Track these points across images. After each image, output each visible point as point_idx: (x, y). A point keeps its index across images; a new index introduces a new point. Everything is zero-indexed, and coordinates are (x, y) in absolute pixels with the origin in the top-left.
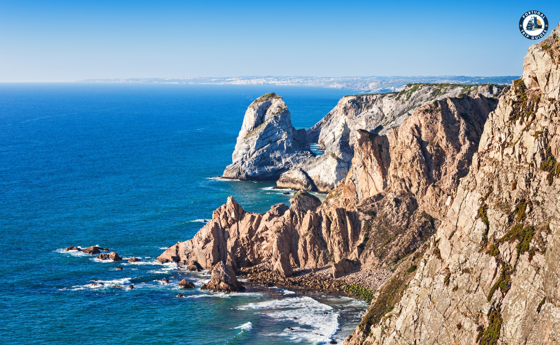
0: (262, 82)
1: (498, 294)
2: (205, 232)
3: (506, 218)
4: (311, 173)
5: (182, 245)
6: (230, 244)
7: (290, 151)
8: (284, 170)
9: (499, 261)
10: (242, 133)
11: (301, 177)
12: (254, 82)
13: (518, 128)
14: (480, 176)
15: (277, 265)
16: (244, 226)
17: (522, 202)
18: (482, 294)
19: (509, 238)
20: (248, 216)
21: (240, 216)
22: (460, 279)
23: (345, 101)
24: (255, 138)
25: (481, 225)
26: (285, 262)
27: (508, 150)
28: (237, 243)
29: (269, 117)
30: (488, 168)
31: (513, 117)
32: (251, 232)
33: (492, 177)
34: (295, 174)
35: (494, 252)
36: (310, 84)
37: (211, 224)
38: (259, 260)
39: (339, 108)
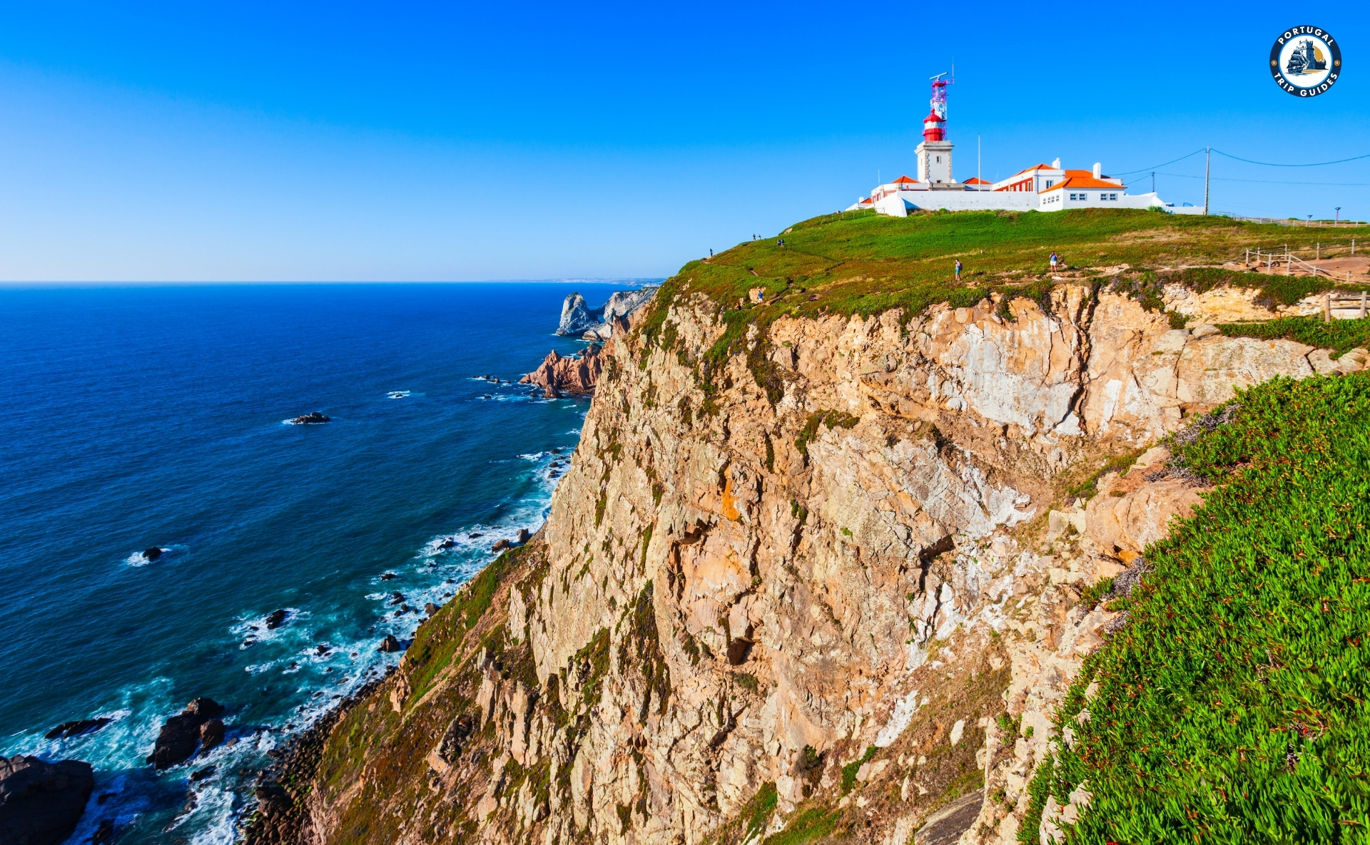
0: (578, 281)
1: (604, 482)
2: (542, 367)
3: (607, 438)
4: (599, 332)
5: (532, 374)
6: (555, 374)
7: (588, 321)
8: (586, 330)
9: (604, 463)
10: (563, 312)
11: (594, 334)
12: (575, 281)
13: (612, 385)
14: (595, 411)
15: (580, 384)
16: (562, 364)
17: (615, 429)
18: (596, 481)
19: (608, 450)
20: (563, 360)
21: (559, 360)
22: (587, 470)
23: (615, 294)
24: (570, 315)
25: (595, 441)
26: (583, 382)
27: (608, 398)
28: (559, 373)
29: (576, 305)
30: (599, 407)
31: (610, 379)
32: (565, 368)
33: (601, 412)
34: (591, 333)
35: (602, 457)
36: (602, 282)
37: (545, 364)
38: (571, 381)
39: (613, 298)
